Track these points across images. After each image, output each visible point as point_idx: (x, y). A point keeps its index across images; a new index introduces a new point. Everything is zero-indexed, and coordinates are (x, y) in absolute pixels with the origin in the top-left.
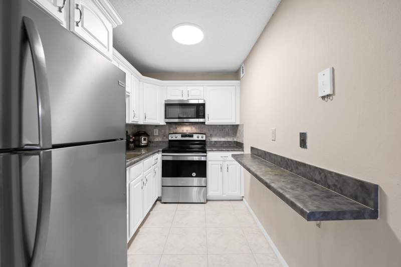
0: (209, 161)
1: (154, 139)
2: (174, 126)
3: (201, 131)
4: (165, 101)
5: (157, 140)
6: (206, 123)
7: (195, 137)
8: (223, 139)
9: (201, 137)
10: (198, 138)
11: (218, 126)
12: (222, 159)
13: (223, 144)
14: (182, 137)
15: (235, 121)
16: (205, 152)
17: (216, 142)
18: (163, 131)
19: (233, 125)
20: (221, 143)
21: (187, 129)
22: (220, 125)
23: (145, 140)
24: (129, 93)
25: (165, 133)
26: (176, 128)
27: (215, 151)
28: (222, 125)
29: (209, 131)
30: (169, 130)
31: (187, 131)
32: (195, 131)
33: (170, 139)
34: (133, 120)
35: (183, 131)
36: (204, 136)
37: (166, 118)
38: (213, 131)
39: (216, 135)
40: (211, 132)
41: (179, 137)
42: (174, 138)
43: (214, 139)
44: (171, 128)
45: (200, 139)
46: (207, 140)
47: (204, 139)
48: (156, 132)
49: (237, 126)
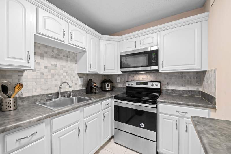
0: (161, 113)
1: (117, 85)
2: (132, 75)
3: (156, 78)
4: (121, 53)
5: (119, 86)
6: (160, 71)
7: (149, 85)
8: (182, 88)
9: (155, 85)
10: (152, 86)
11: (176, 74)
12: (178, 114)
13: (183, 93)
14: (137, 84)
15: (200, 67)
16: (156, 103)
17: (173, 90)
18: (123, 79)
19: (197, 72)
20: (181, 92)
21: (142, 77)
22: (178, 73)
23: (108, 86)
24: (85, 49)
25: (125, 80)
26: (133, 76)
27: (169, 103)
28: (182, 73)
29: (165, 78)
30: (128, 78)
31: (143, 78)
32: (151, 80)
33: (127, 86)
34: (90, 70)
35: (139, 79)
36: (159, 84)
37: (121, 68)
38: (170, 79)
39: (173, 84)
40: (168, 80)
41: (135, 85)
42: (130, 86)
43: (171, 88)
44: (130, 77)
45: (155, 87)
46: (163, 88)
47: (159, 87)
48: (119, 80)
49: (205, 72)
